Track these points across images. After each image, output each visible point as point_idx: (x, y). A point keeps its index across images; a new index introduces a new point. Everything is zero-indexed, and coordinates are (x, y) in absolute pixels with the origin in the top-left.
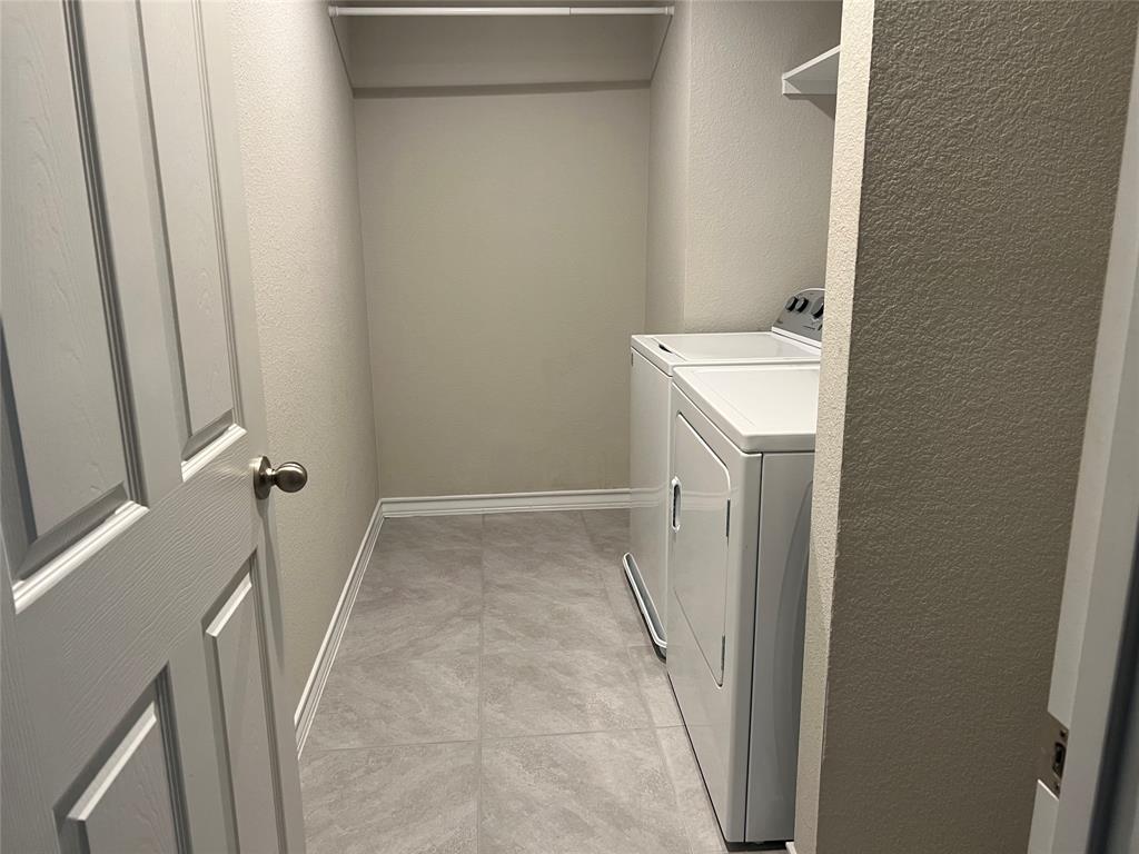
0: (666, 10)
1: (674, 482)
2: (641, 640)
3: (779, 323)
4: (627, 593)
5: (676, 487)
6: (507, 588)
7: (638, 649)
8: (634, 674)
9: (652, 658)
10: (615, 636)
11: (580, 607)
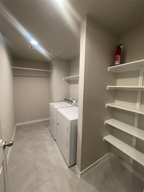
0: (51, 71)
1: (58, 122)
2: (52, 138)
3: (64, 101)
4: (49, 132)
5: (58, 123)
6: (35, 134)
7: (52, 140)
8: (53, 144)
9: (54, 141)
10: (49, 138)
11: (45, 135)
